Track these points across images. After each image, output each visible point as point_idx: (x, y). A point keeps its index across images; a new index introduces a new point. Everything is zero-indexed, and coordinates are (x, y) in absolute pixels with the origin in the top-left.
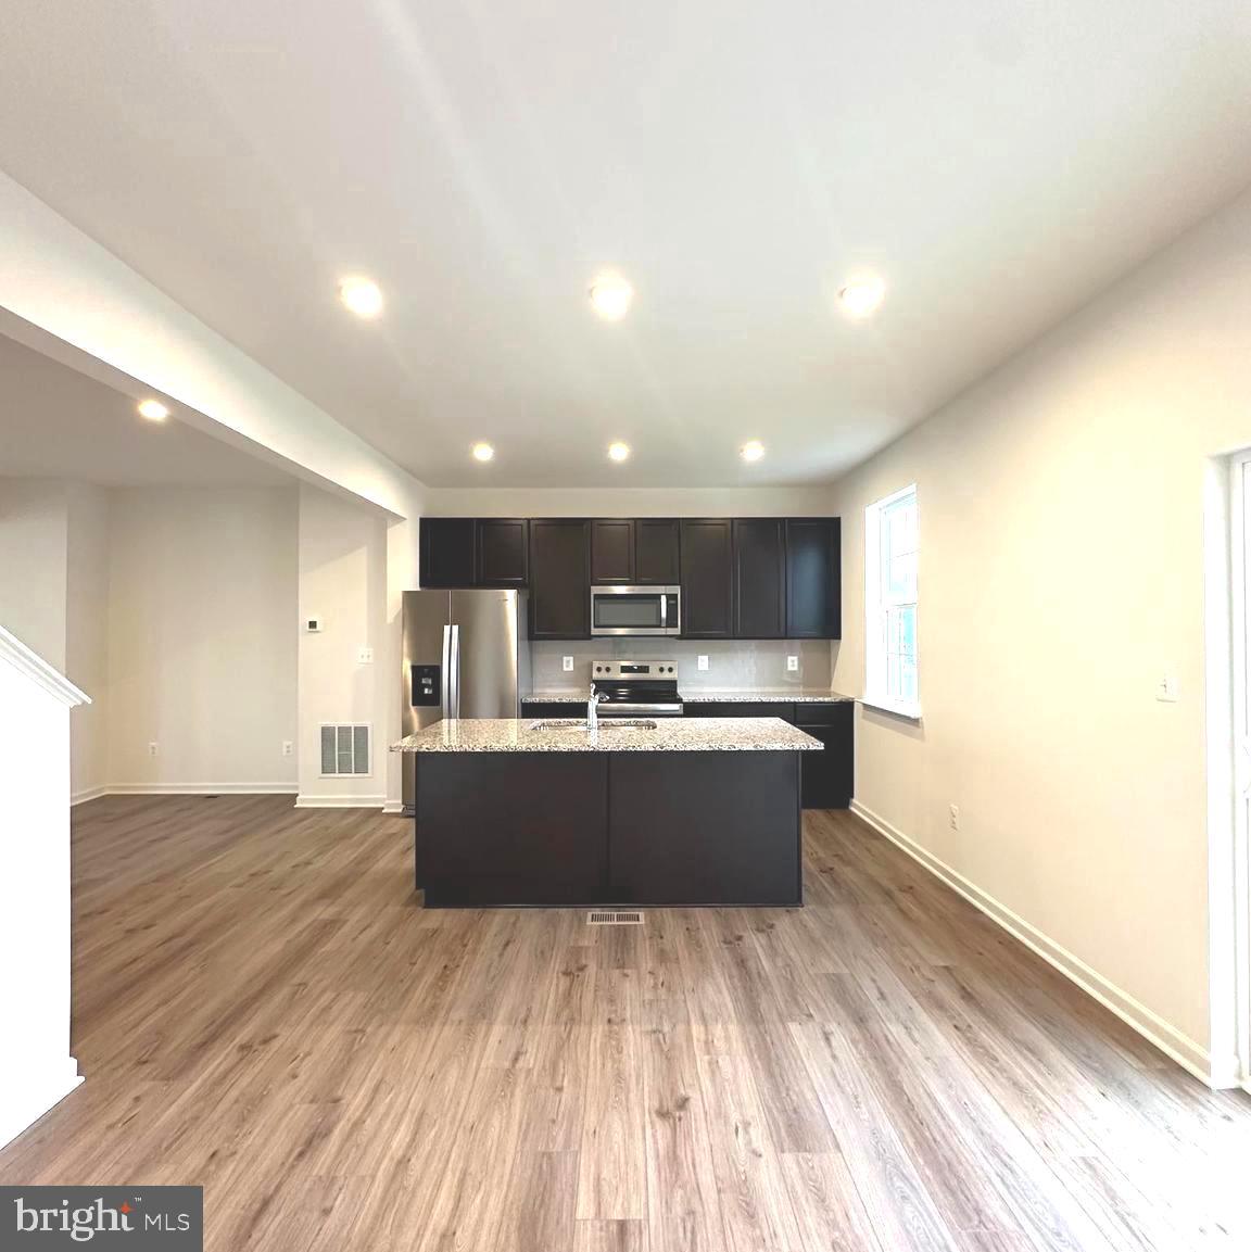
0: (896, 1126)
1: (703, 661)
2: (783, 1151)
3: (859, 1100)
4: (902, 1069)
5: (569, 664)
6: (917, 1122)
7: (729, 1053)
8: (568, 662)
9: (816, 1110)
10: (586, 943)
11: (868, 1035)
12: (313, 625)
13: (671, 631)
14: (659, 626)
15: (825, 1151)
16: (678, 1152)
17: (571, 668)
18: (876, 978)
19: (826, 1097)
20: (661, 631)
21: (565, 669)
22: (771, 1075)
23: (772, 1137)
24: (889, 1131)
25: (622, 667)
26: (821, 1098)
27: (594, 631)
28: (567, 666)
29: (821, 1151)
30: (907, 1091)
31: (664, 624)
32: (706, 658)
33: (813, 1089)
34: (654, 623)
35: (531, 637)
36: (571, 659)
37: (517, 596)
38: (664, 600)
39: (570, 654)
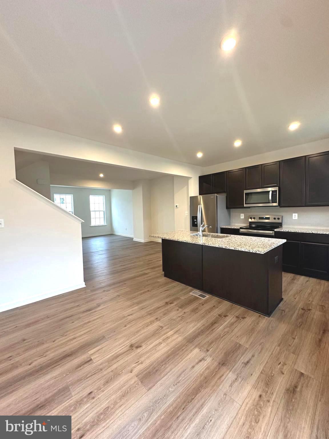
0: (174, 401)
1: (295, 216)
2: (137, 376)
3: (178, 384)
4: (209, 389)
5: (242, 216)
6: (183, 407)
7: (167, 344)
8: (242, 215)
9: (162, 375)
10: (182, 298)
11: (217, 370)
12: (177, 206)
13: (275, 204)
14: (269, 203)
15: (145, 387)
16: (120, 356)
17: (243, 218)
18: (256, 356)
19: (170, 375)
20: (271, 204)
21: (241, 218)
22: (168, 357)
23: (140, 371)
24: (170, 400)
25: (259, 217)
26: (169, 374)
27: (245, 205)
28: (242, 217)
29: (144, 386)
30: (197, 397)
31: (271, 202)
32: (296, 214)
33: (171, 370)
34: (268, 202)
35: (227, 208)
36: (243, 214)
37: (217, 196)
38: (271, 193)
39: (242, 213)
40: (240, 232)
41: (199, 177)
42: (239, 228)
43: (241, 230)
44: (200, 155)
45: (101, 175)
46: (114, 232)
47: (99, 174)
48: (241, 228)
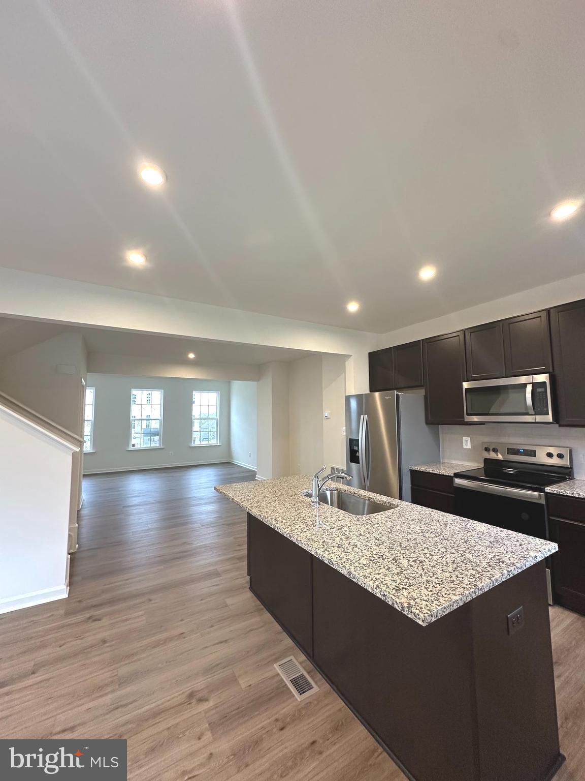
5: (467, 443)
8: (467, 441)
13: (543, 418)
14: (528, 414)
17: (469, 446)
20: (533, 418)
21: (465, 447)
25: (508, 449)
27: (467, 419)
28: (467, 445)
31: (532, 411)
34: (523, 411)
35: (428, 422)
36: (469, 439)
37: (397, 395)
38: (529, 388)
39: (467, 435)
40: (454, 485)
41: (369, 353)
42: (452, 475)
43: (458, 481)
44: (353, 307)
45: (191, 356)
46: (232, 458)
47: (189, 353)
48: (457, 475)
